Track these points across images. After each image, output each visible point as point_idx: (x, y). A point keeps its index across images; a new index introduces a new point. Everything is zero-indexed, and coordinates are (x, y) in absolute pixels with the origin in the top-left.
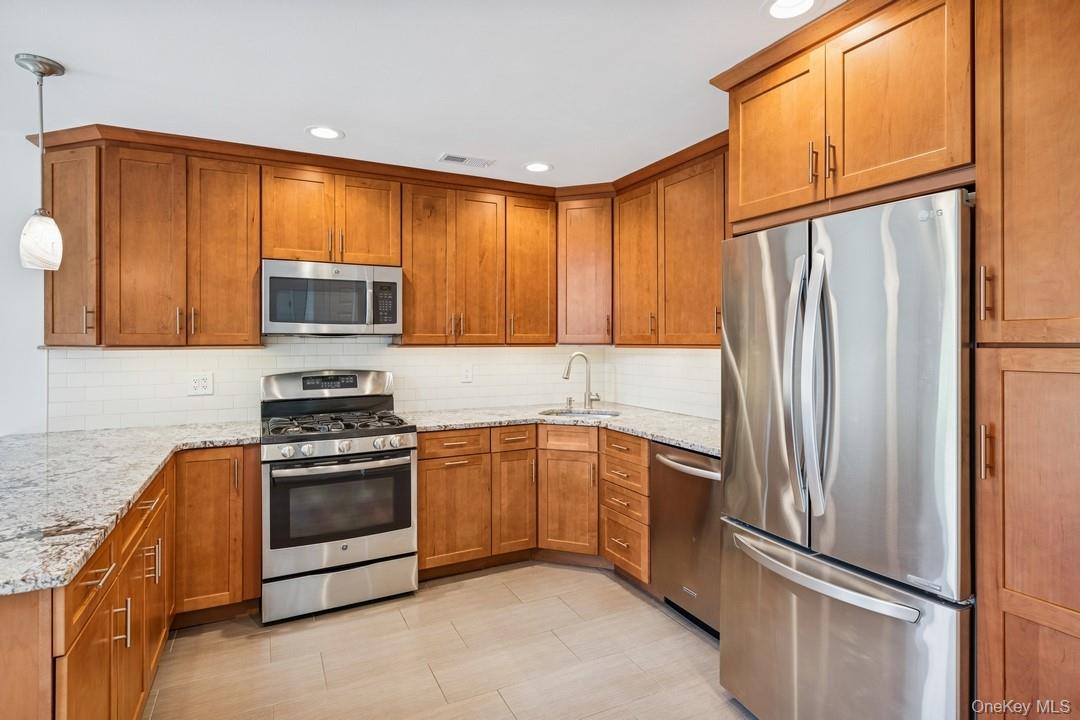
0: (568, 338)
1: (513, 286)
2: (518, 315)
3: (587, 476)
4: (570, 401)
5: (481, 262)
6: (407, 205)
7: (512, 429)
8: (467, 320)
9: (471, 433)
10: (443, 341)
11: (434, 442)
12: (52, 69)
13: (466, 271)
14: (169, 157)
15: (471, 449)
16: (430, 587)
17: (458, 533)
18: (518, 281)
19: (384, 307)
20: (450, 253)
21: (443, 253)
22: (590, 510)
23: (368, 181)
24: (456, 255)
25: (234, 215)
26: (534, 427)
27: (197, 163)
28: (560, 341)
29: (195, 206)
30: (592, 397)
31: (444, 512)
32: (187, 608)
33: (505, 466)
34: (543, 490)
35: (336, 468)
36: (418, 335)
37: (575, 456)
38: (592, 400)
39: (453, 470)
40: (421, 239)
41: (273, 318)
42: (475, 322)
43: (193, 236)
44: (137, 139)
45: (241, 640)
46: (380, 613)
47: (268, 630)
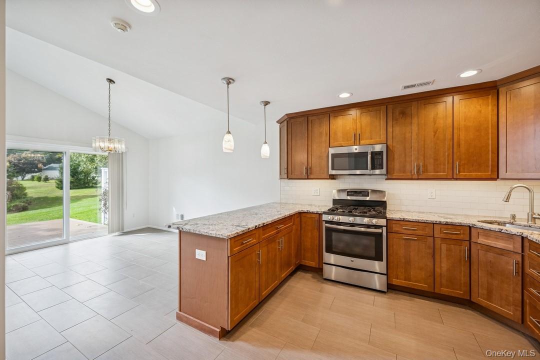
0: (508, 175)
1: (459, 145)
2: (463, 162)
3: (512, 267)
4: (514, 217)
5: (434, 136)
6: (390, 115)
7: (450, 227)
8: (425, 166)
9: (420, 224)
10: (410, 177)
11: (398, 225)
12: (267, 103)
13: (424, 141)
14: (303, 118)
15: (420, 232)
16: (395, 294)
17: (412, 273)
18: (462, 143)
19: (377, 162)
20: (414, 134)
21: (410, 134)
22: (514, 291)
23: (371, 109)
24: (418, 135)
25: (321, 133)
26: (468, 228)
27: (310, 118)
28: (500, 177)
29: (310, 133)
30: (534, 216)
31: (403, 261)
32: (303, 263)
33: (444, 247)
34: (474, 267)
35: (363, 229)
36: (396, 175)
37: (502, 252)
38: (535, 218)
39: (409, 241)
40: (397, 129)
41: (333, 169)
42: (431, 168)
43: (310, 143)
44: (295, 115)
45: (315, 280)
46: (364, 294)
47: (325, 281)
